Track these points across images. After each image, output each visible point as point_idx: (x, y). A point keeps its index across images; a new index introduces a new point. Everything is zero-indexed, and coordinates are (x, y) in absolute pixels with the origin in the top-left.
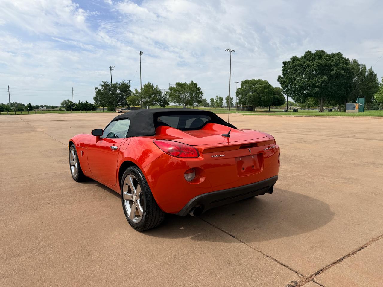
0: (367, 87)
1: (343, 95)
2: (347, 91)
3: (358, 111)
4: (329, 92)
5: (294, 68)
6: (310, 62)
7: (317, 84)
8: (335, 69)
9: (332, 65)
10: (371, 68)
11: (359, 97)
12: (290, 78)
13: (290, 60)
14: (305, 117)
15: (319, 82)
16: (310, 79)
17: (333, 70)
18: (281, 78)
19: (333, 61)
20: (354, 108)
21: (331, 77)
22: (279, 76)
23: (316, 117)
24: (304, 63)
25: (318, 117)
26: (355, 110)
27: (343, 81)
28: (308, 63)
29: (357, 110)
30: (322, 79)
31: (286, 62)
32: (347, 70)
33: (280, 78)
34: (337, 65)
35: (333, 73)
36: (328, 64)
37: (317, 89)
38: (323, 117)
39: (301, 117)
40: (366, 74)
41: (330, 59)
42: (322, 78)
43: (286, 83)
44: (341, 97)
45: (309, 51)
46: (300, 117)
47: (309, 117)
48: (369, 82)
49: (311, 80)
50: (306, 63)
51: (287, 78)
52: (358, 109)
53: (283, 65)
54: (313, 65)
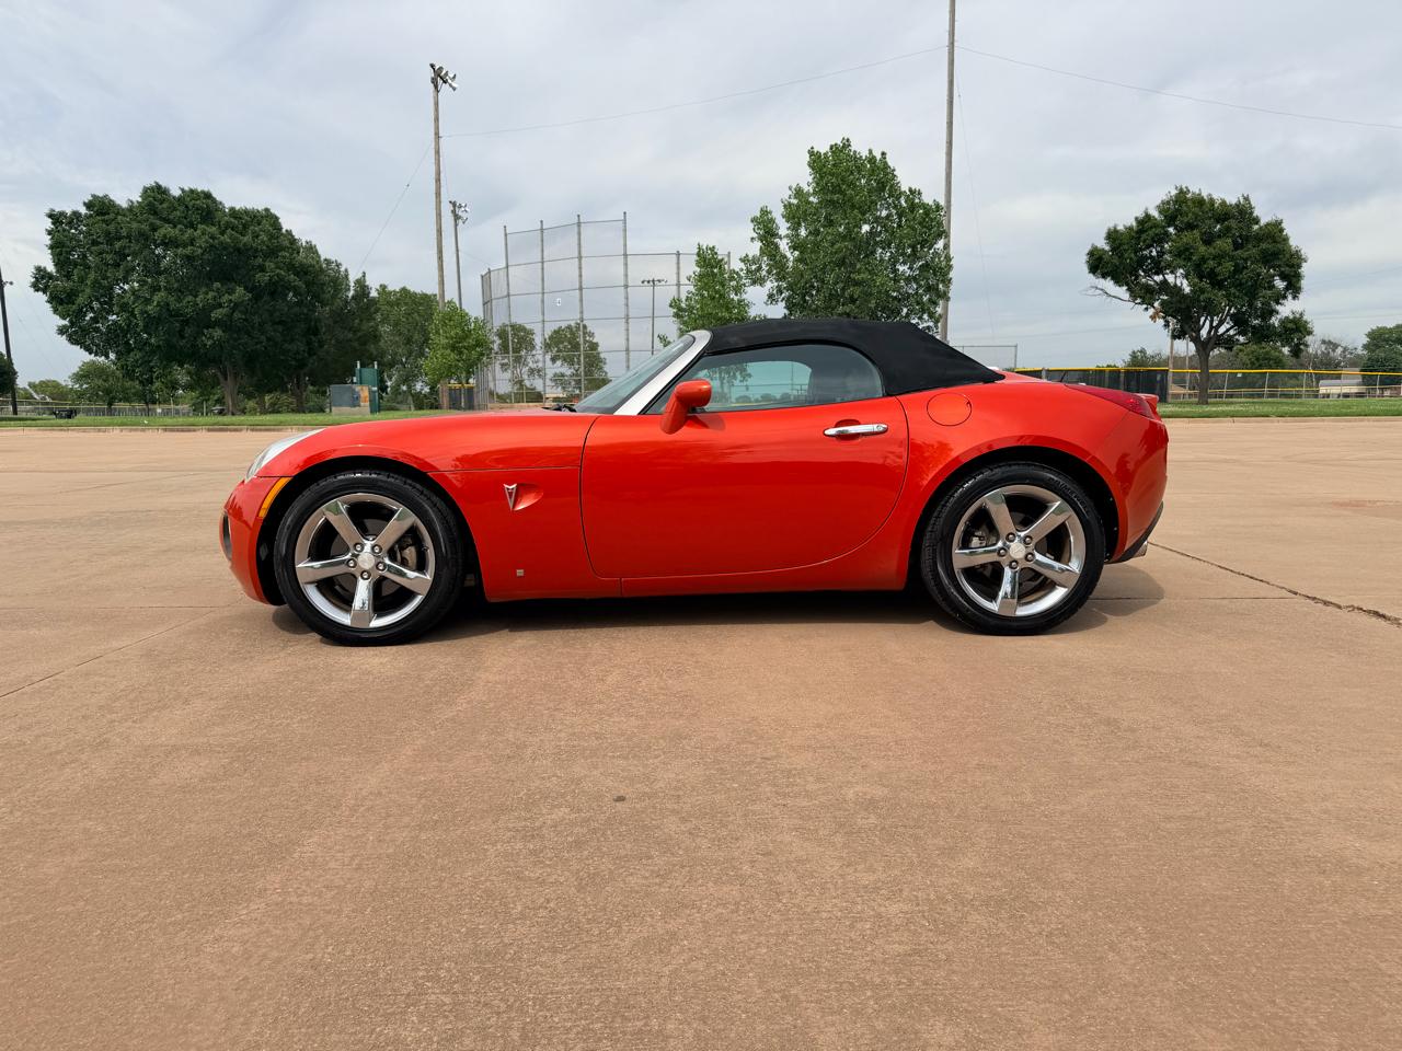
0: (359, 334)
1: (300, 357)
2: (309, 343)
3: (368, 409)
4: (257, 343)
5: (110, 242)
6: (175, 227)
7: (217, 314)
8: (270, 265)
9: (256, 250)
10: (364, 276)
11: (361, 366)
12: (96, 281)
13: (83, 210)
14: (209, 430)
15: (220, 306)
16: (182, 293)
17: (262, 269)
18: (50, 276)
19: (257, 237)
20: (355, 402)
21: (256, 292)
22: (39, 269)
23: (252, 430)
24: (154, 229)
25: (260, 430)
26: (359, 406)
27: (296, 309)
28: (166, 230)
29: (365, 405)
30: (233, 297)
31: (62, 214)
32: (306, 273)
33: (43, 278)
34: (272, 252)
35: (262, 278)
36: (245, 244)
37: (218, 333)
38: (278, 430)
39: (194, 431)
40: (351, 293)
41: (245, 226)
42: (229, 294)
43: (81, 300)
44: (293, 363)
45: (158, 187)
46: (189, 431)
47: (226, 430)
48: (361, 321)
49: (190, 298)
50: (162, 231)
51: (82, 280)
52: (368, 404)
53: (48, 224)
54: (192, 242)
